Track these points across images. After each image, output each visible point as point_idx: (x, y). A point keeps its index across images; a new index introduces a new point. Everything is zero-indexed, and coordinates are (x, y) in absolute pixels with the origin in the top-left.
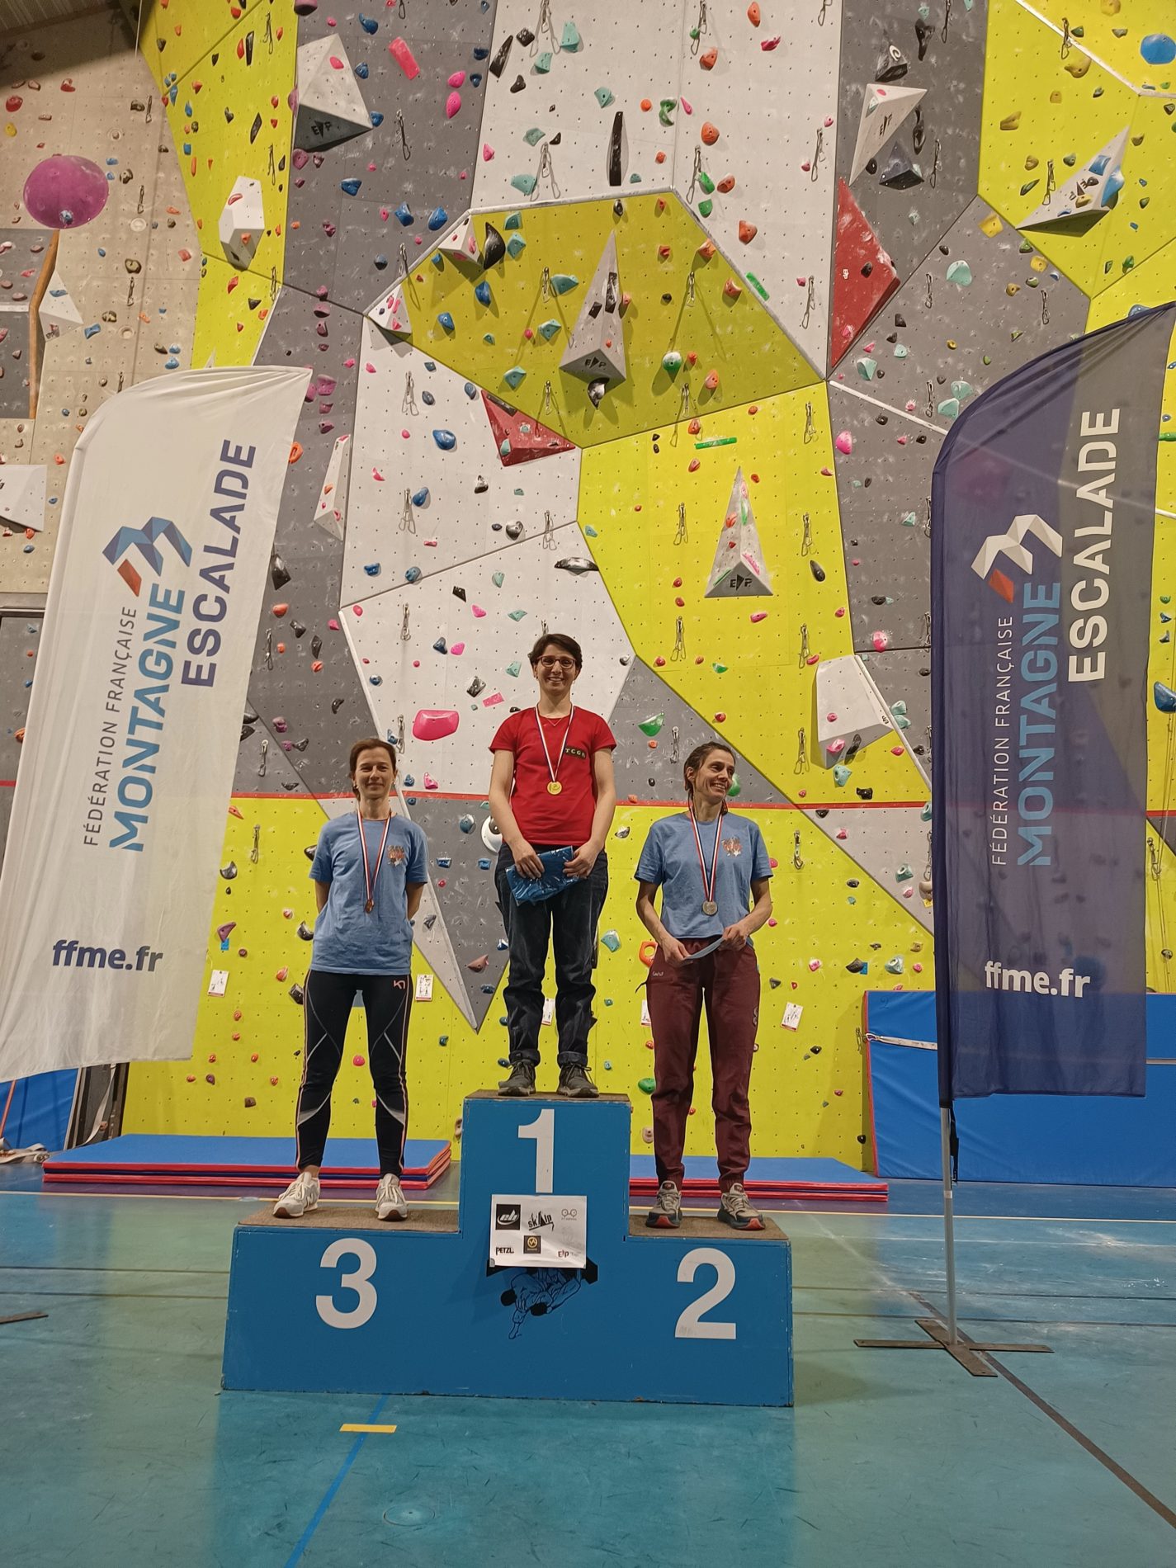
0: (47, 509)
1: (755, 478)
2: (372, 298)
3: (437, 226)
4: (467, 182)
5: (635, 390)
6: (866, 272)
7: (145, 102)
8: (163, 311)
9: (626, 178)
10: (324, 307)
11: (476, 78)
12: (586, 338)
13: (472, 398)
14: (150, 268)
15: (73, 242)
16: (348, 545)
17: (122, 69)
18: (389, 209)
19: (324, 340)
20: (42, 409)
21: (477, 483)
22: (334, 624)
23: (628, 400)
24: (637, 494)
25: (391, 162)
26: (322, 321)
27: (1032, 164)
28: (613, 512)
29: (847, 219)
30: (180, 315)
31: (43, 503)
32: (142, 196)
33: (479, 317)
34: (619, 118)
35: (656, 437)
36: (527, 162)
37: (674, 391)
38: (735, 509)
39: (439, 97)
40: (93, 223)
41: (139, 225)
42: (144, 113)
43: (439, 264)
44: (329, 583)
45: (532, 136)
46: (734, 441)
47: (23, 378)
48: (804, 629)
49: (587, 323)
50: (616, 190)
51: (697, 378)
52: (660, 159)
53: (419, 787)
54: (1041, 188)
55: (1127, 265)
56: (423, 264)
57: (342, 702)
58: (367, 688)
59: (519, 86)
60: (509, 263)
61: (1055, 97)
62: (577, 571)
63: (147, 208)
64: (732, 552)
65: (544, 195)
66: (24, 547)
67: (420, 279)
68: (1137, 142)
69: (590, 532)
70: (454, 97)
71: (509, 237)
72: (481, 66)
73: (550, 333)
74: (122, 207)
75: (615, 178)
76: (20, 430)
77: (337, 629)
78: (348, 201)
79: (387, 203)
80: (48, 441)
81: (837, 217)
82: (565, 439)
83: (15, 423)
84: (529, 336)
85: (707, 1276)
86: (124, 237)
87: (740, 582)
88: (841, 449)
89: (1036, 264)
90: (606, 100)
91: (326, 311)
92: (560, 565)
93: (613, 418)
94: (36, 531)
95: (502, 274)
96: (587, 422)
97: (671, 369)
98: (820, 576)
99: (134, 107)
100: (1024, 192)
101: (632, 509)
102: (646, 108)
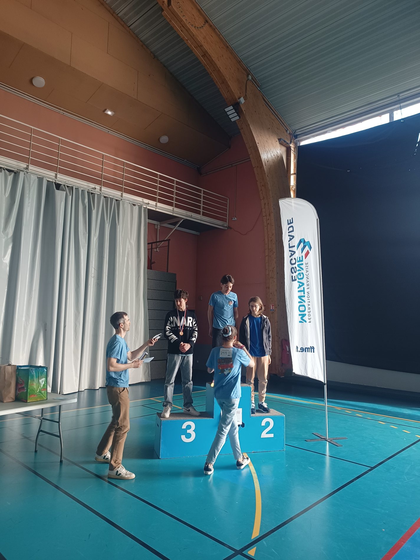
85: (268, 424)
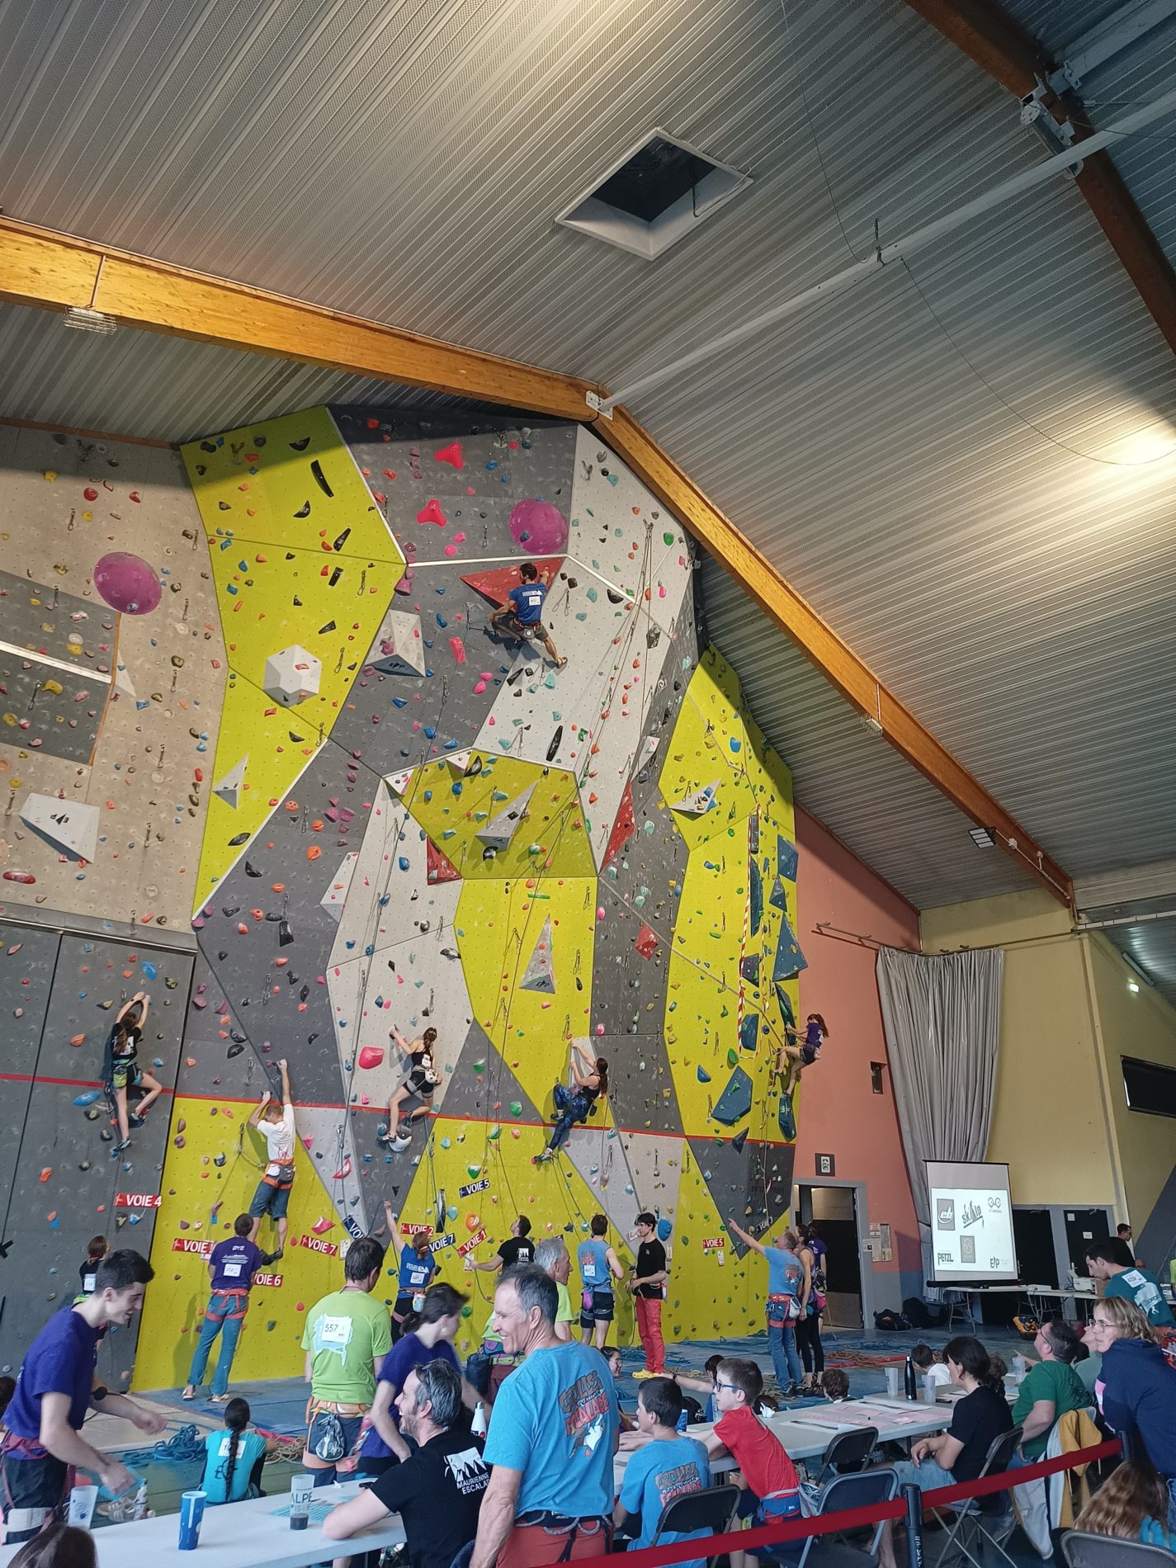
0: (97, 844)
1: (557, 923)
2: (392, 769)
3: (450, 748)
4: (476, 732)
5: (508, 857)
6: (626, 826)
7: (193, 533)
8: (197, 703)
9: (555, 758)
10: (356, 764)
11: (498, 683)
12: (501, 828)
13: (422, 839)
14: (188, 665)
15: (130, 626)
16: (341, 926)
17: (177, 499)
18: (420, 725)
19: (352, 785)
20: (98, 759)
21: (412, 894)
22: (321, 979)
23: (502, 861)
24: (491, 916)
25: (431, 700)
26: (354, 772)
27: (682, 780)
28: (476, 924)
29: (626, 798)
30: (209, 710)
31: (94, 840)
32: (187, 606)
33: (447, 798)
34: (560, 730)
35: (507, 884)
36: (510, 734)
37: (527, 863)
38: (545, 939)
39: (472, 680)
40: (148, 615)
41: (181, 628)
42: (192, 541)
43: (441, 767)
44: (323, 949)
45: (516, 722)
46: (549, 898)
47: (92, 732)
48: (568, 1017)
49: (505, 820)
50: (548, 764)
51: (540, 860)
52: (573, 756)
53: (359, 1103)
54: (683, 792)
55: (706, 839)
56: (432, 766)
57: (316, 1036)
58: (337, 1027)
59: (518, 694)
60: (479, 778)
61: (698, 754)
62: (452, 957)
63: (190, 617)
64: (542, 966)
65: (514, 754)
66: (77, 874)
67: (426, 770)
68: (723, 786)
69: (461, 934)
70: (482, 685)
71: (486, 767)
72: (500, 676)
73: (479, 818)
74: (170, 610)
75: (550, 757)
76: (80, 773)
77: (324, 984)
78: (394, 709)
79: (419, 720)
80: (102, 787)
81: (624, 797)
82: (459, 873)
83: (77, 766)
84: (468, 815)
86: (171, 635)
87: (544, 984)
88: (598, 917)
89: (675, 829)
90: (556, 717)
91: (358, 767)
92: (443, 953)
93: (489, 868)
94: (88, 862)
95: (471, 782)
96: (475, 866)
97: (532, 853)
98: (580, 988)
99: (185, 534)
100: (676, 792)
101: (487, 924)
102: (574, 728)
